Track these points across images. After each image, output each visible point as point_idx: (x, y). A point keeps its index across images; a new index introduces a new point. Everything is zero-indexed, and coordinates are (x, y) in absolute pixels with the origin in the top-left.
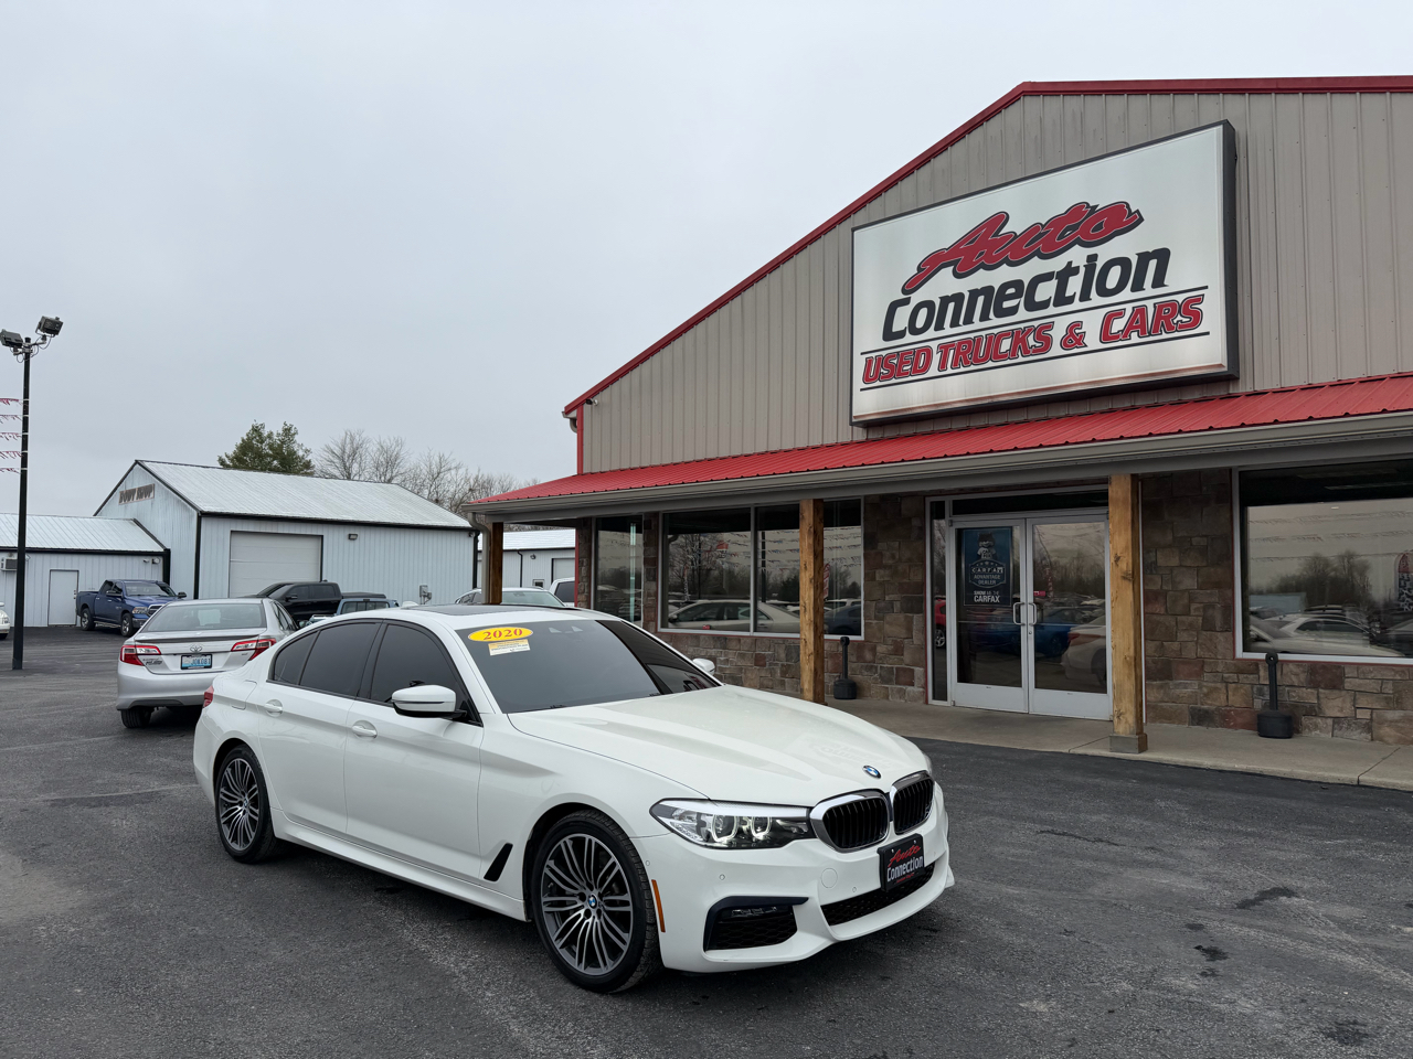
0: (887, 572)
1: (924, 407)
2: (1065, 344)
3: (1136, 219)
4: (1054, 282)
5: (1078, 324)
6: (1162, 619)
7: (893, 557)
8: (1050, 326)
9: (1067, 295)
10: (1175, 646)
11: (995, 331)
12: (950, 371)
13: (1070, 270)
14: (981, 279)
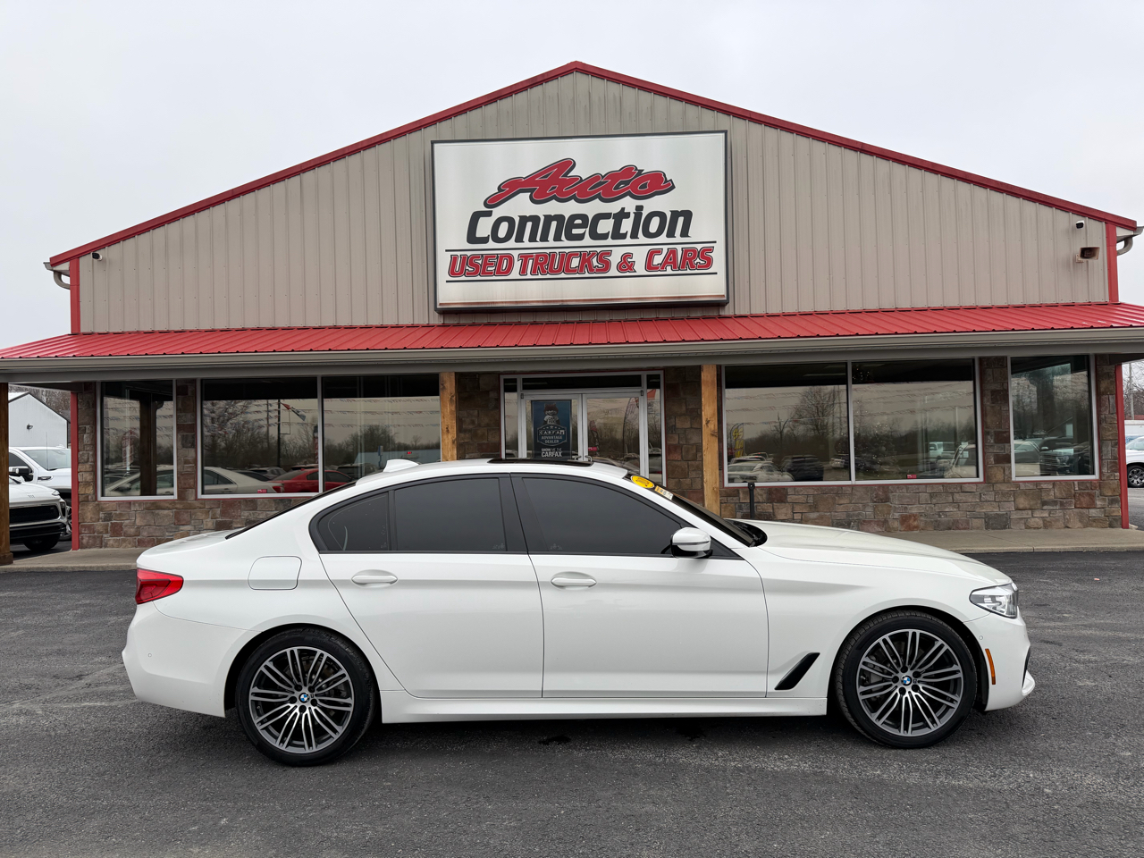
0: (467, 435)
1: (506, 302)
2: (620, 268)
3: (670, 187)
4: (611, 221)
5: (629, 255)
6: (679, 463)
7: (473, 422)
8: (609, 253)
9: (621, 232)
10: (688, 481)
11: (567, 250)
12: (529, 276)
13: (622, 215)
14: (553, 208)
